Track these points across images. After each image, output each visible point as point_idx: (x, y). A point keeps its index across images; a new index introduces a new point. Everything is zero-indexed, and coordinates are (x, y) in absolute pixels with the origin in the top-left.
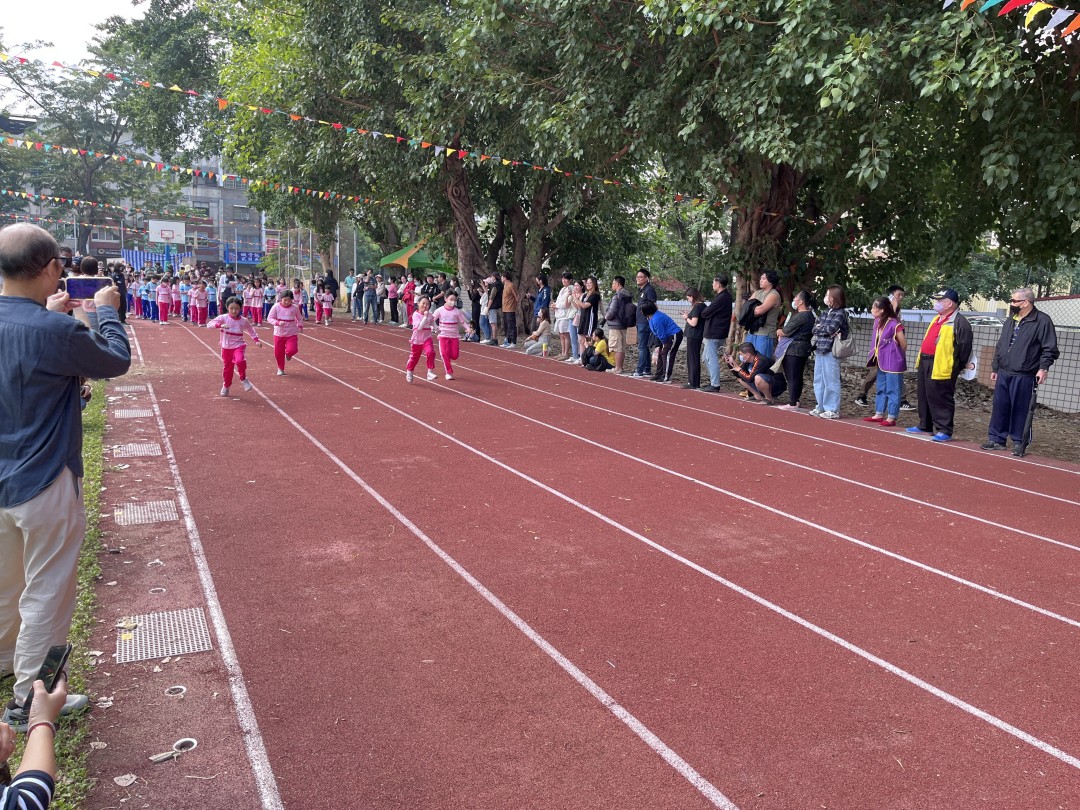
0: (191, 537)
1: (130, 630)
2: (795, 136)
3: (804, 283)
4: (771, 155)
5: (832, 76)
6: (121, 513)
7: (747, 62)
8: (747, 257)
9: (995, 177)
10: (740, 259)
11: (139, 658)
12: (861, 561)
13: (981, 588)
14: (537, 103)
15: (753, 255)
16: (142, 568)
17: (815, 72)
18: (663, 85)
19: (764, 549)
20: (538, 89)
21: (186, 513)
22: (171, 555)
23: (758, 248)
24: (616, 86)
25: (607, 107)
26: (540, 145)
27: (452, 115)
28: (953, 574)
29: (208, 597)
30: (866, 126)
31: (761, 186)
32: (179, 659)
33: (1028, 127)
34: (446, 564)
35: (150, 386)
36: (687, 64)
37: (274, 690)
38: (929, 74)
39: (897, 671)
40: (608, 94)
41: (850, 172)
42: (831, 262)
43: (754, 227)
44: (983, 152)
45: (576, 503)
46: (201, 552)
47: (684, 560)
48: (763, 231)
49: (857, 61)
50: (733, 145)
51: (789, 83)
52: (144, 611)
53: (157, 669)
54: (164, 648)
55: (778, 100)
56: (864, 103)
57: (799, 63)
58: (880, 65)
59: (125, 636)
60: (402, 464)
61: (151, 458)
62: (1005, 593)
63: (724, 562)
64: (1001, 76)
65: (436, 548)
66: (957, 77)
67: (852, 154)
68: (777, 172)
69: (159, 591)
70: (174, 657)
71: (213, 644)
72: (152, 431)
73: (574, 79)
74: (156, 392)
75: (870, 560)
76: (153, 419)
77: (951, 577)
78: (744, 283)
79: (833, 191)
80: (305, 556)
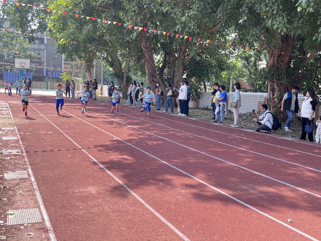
0: (33, 184)
1: (12, 215)
2: (289, 22)
3: (298, 84)
6: (7, 175)
8: (272, 73)
11: (15, 224)
15: (275, 72)
16: (15, 194)
21: (31, 175)
22: (25, 190)
23: (278, 69)
25: (208, 10)
29: (40, 204)
31: (277, 41)
32: (30, 224)
35: (16, 128)
37: (65, 236)
43: (275, 59)
46: (37, 189)
48: (280, 60)
50: (263, 25)
52: (16, 209)
53: (22, 227)
54: (25, 221)
59: (10, 216)
60: (117, 159)
61: (17, 155)
65: (129, 190)
68: (285, 35)
69: (22, 202)
70: (28, 224)
71: (42, 220)
72: (17, 145)
74: (19, 130)
75: (309, 198)
76: (18, 140)
78: (271, 84)
79: (308, 44)
80: (77, 192)
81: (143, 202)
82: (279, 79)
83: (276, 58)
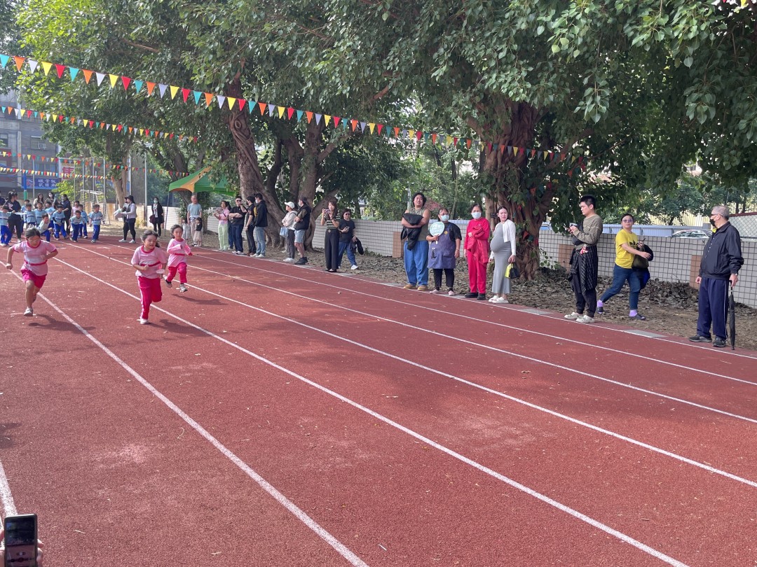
2: (531, 77)
3: (542, 203)
4: (511, 94)
5: (560, 27)
7: (490, 15)
8: (494, 182)
9: (696, 114)
10: (487, 183)
12: (599, 444)
13: (699, 464)
14: (309, 49)
15: (499, 181)
17: (546, 24)
18: (418, 34)
19: (515, 437)
20: (310, 37)
23: (504, 174)
24: (378, 34)
25: (370, 53)
26: (313, 83)
27: (233, 57)
28: (674, 453)
30: (589, 71)
31: (503, 120)
33: (722, 72)
34: (231, 462)
36: (438, 17)
38: (639, 28)
39: (631, 541)
40: (371, 41)
41: (578, 108)
42: (564, 186)
43: (499, 156)
44: (686, 93)
45: (349, 401)
47: (446, 450)
48: (506, 160)
49: (581, 14)
50: (479, 85)
51: (524, 34)
55: (515, 47)
56: (587, 51)
57: (532, 17)
58: (599, 20)
60: (189, 371)
62: (718, 468)
63: (481, 449)
64: (699, 29)
65: (222, 448)
66: (663, 30)
67: (579, 94)
68: (517, 109)
73: (341, 27)
75: (606, 445)
77: (673, 455)
78: (492, 204)
79: (563, 125)
80: (99, 459)
81: (256, 477)
82: (505, 194)
83: (499, 152)
